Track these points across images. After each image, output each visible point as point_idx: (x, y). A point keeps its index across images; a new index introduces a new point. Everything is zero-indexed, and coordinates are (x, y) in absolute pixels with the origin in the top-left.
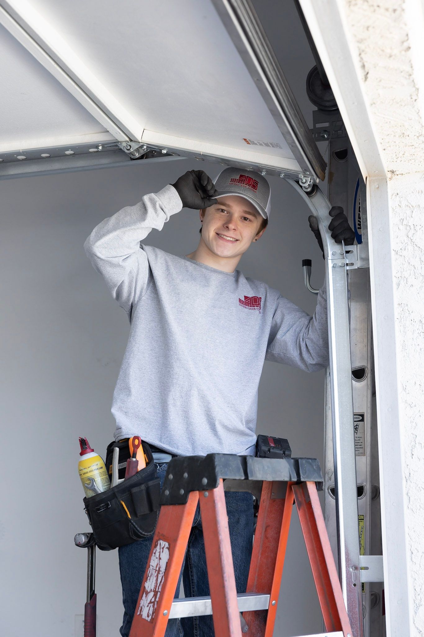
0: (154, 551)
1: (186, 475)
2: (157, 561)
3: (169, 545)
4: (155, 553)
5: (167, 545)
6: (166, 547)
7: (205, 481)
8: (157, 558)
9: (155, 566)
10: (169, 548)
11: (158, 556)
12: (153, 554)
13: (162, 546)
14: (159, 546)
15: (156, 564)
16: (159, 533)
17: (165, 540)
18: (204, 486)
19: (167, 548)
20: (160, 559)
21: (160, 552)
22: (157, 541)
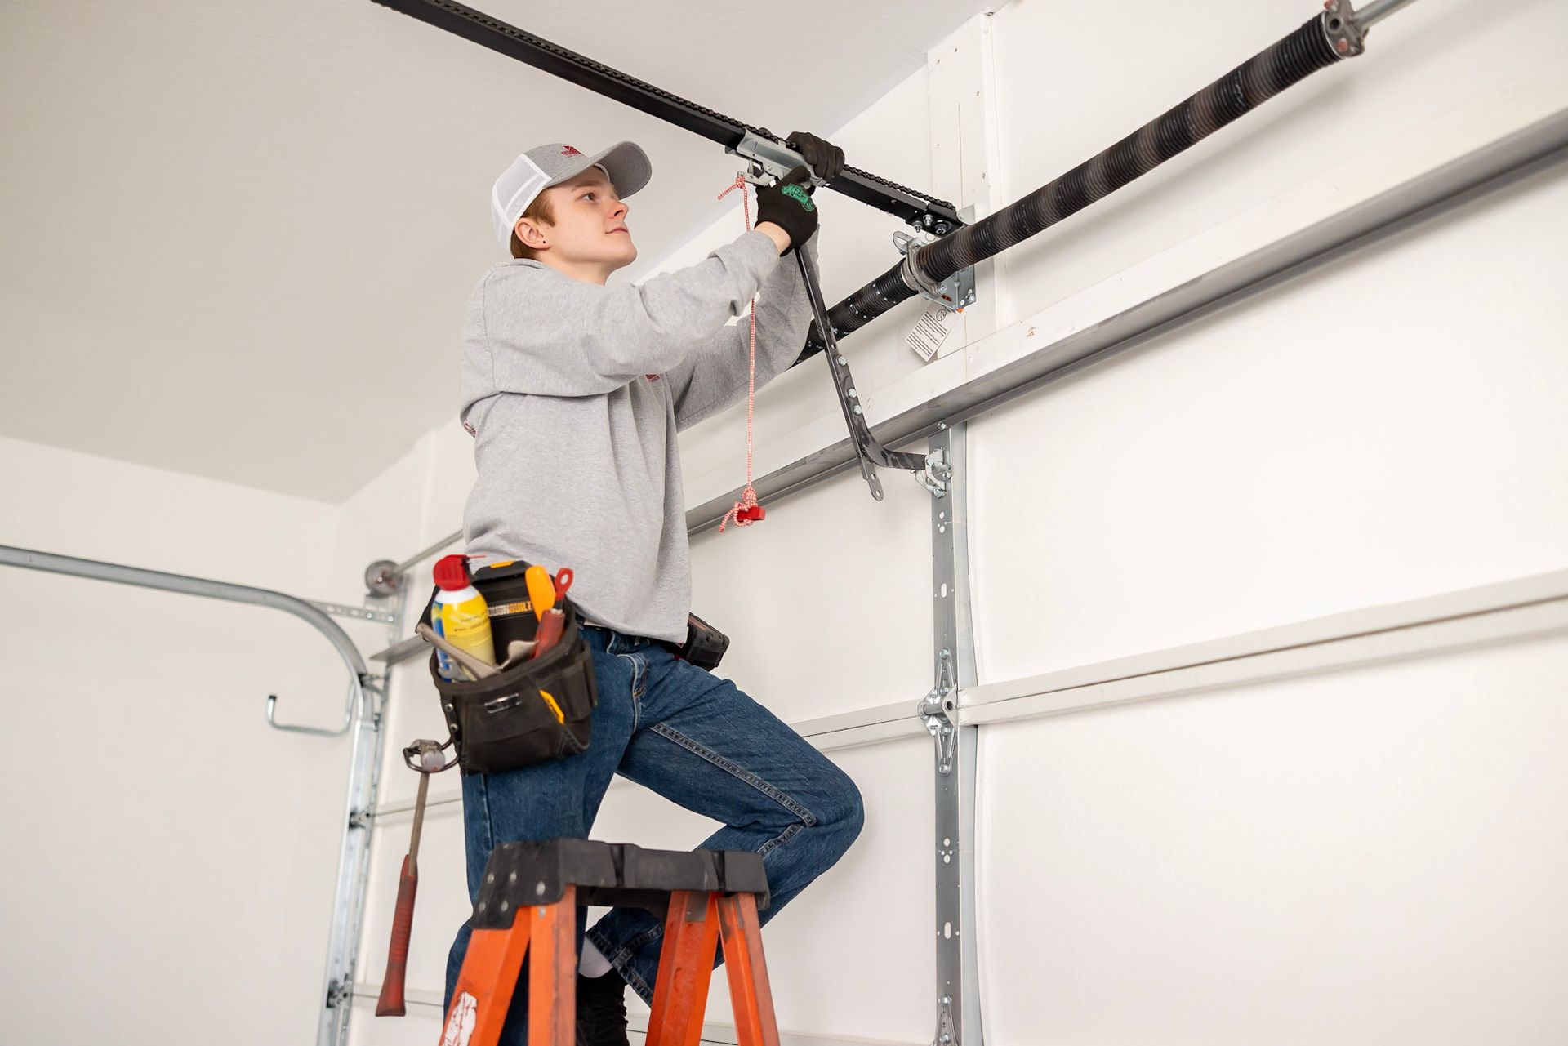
0: (454, 1012)
1: (513, 876)
2: (456, 1030)
3: (477, 1003)
4: (454, 1017)
5: (474, 1004)
6: (472, 1006)
7: (541, 888)
8: (457, 1025)
9: (452, 1041)
10: (476, 1009)
11: (458, 1023)
12: (452, 1018)
13: (467, 1004)
14: (461, 1004)
15: (454, 1037)
16: (464, 978)
17: (472, 993)
18: (539, 897)
19: (474, 1008)
20: (461, 1027)
21: (462, 1015)
22: (459, 995)
